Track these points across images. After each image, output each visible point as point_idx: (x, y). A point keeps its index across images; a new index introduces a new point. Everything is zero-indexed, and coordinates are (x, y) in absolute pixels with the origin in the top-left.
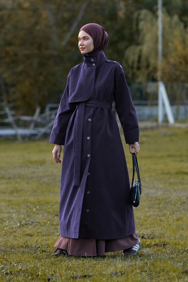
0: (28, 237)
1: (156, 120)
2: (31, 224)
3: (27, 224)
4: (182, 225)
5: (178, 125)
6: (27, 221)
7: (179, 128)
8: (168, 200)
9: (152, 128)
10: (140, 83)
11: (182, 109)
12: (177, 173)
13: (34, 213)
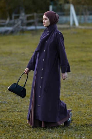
0: (3, 112)
1: (69, 24)
2: (4, 103)
3: (2, 103)
4: (81, 103)
5: (80, 27)
6: (2, 101)
7: (81, 29)
8: (74, 83)
9: (67, 29)
10: (61, 5)
11: (82, 17)
12: (79, 61)
13: (6, 94)
